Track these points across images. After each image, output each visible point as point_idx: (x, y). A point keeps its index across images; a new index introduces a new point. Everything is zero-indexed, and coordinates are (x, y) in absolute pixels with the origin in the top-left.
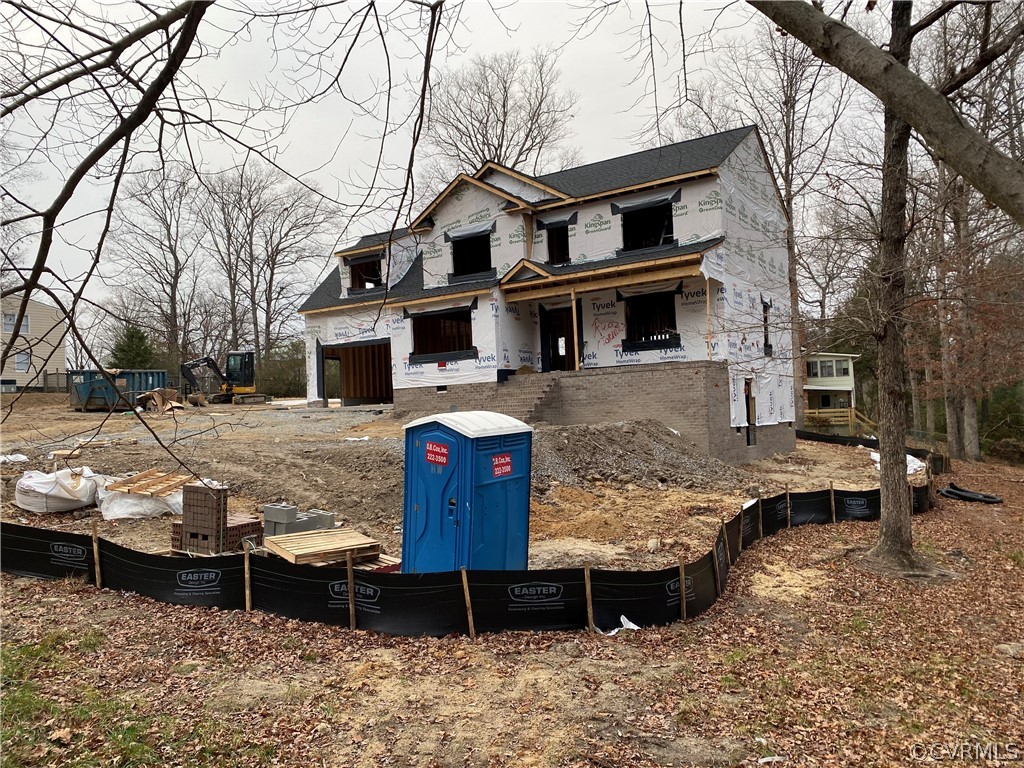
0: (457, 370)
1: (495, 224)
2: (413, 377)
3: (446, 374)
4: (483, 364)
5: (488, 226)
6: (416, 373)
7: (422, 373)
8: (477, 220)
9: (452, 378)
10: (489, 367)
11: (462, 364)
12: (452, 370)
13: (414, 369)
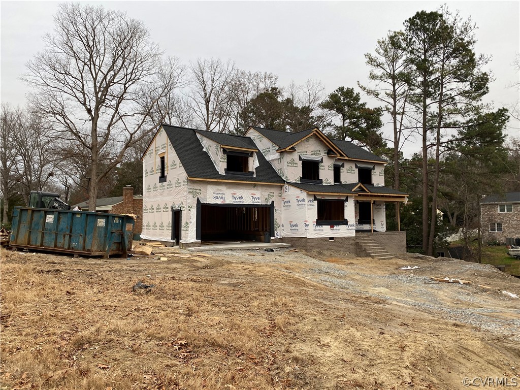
0: (339, 230)
1: (322, 158)
2: (318, 232)
3: (334, 231)
4: (350, 228)
5: (319, 159)
6: (320, 230)
7: (323, 230)
8: (315, 154)
9: (336, 233)
10: (352, 229)
11: (341, 227)
12: (336, 230)
13: (318, 228)
